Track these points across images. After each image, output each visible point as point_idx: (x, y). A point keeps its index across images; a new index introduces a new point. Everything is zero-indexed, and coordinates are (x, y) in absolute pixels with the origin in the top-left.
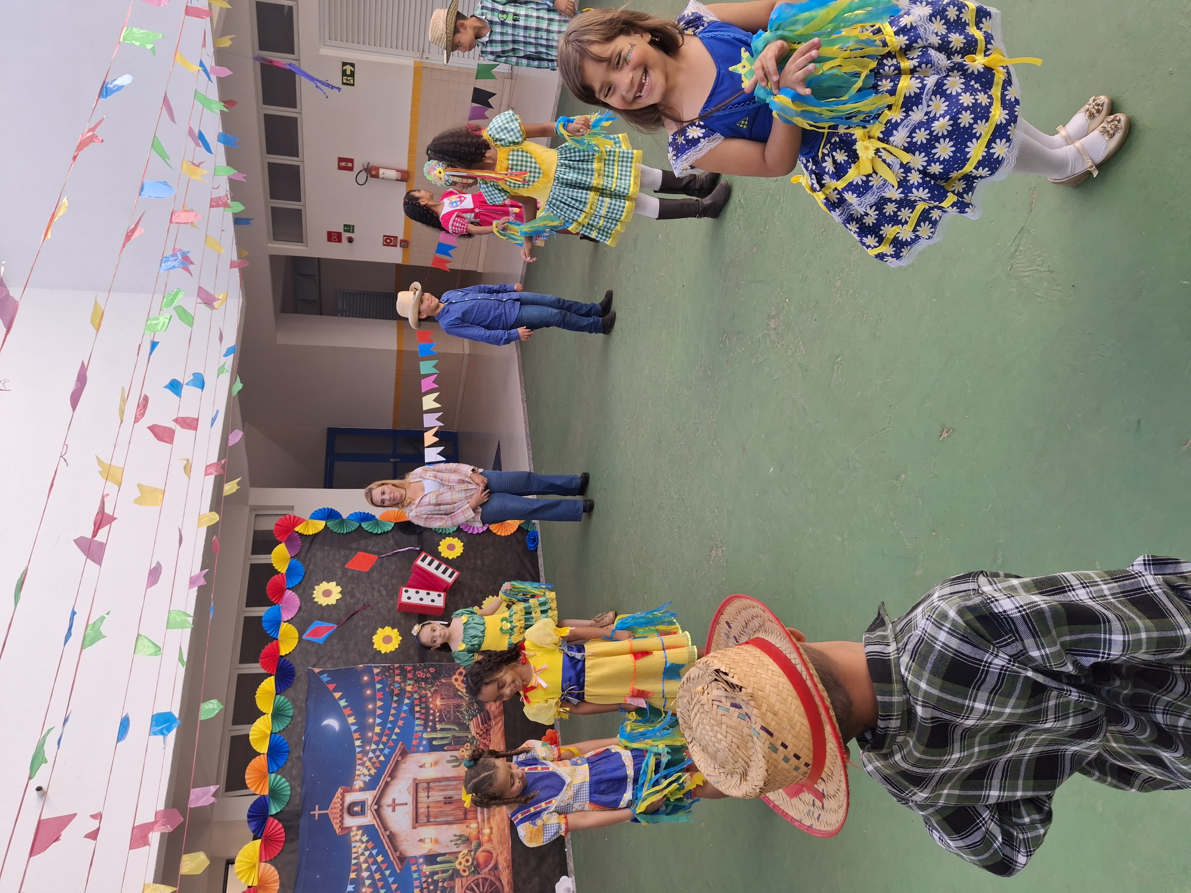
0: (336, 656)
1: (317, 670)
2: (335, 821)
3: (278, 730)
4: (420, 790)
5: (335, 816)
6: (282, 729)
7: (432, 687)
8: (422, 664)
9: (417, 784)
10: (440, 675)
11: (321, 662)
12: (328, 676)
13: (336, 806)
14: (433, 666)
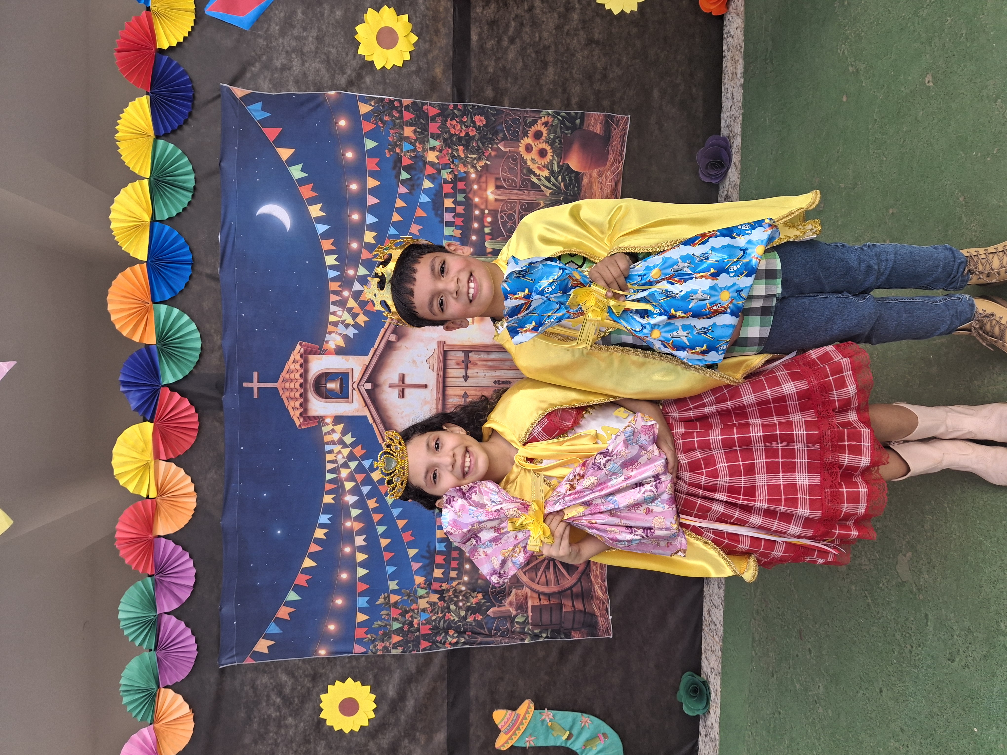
0: (278, 64)
1: (239, 92)
2: (292, 403)
3: (166, 217)
4: (451, 363)
5: (292, 394)
6: (174, 214)
7: (479, 159)
8: (460, 105)
9: (445, 353)
10: (496, 133)
11: (248, 75)
12: (263, 109)
13: (292, 376)
14: (482, 112)
